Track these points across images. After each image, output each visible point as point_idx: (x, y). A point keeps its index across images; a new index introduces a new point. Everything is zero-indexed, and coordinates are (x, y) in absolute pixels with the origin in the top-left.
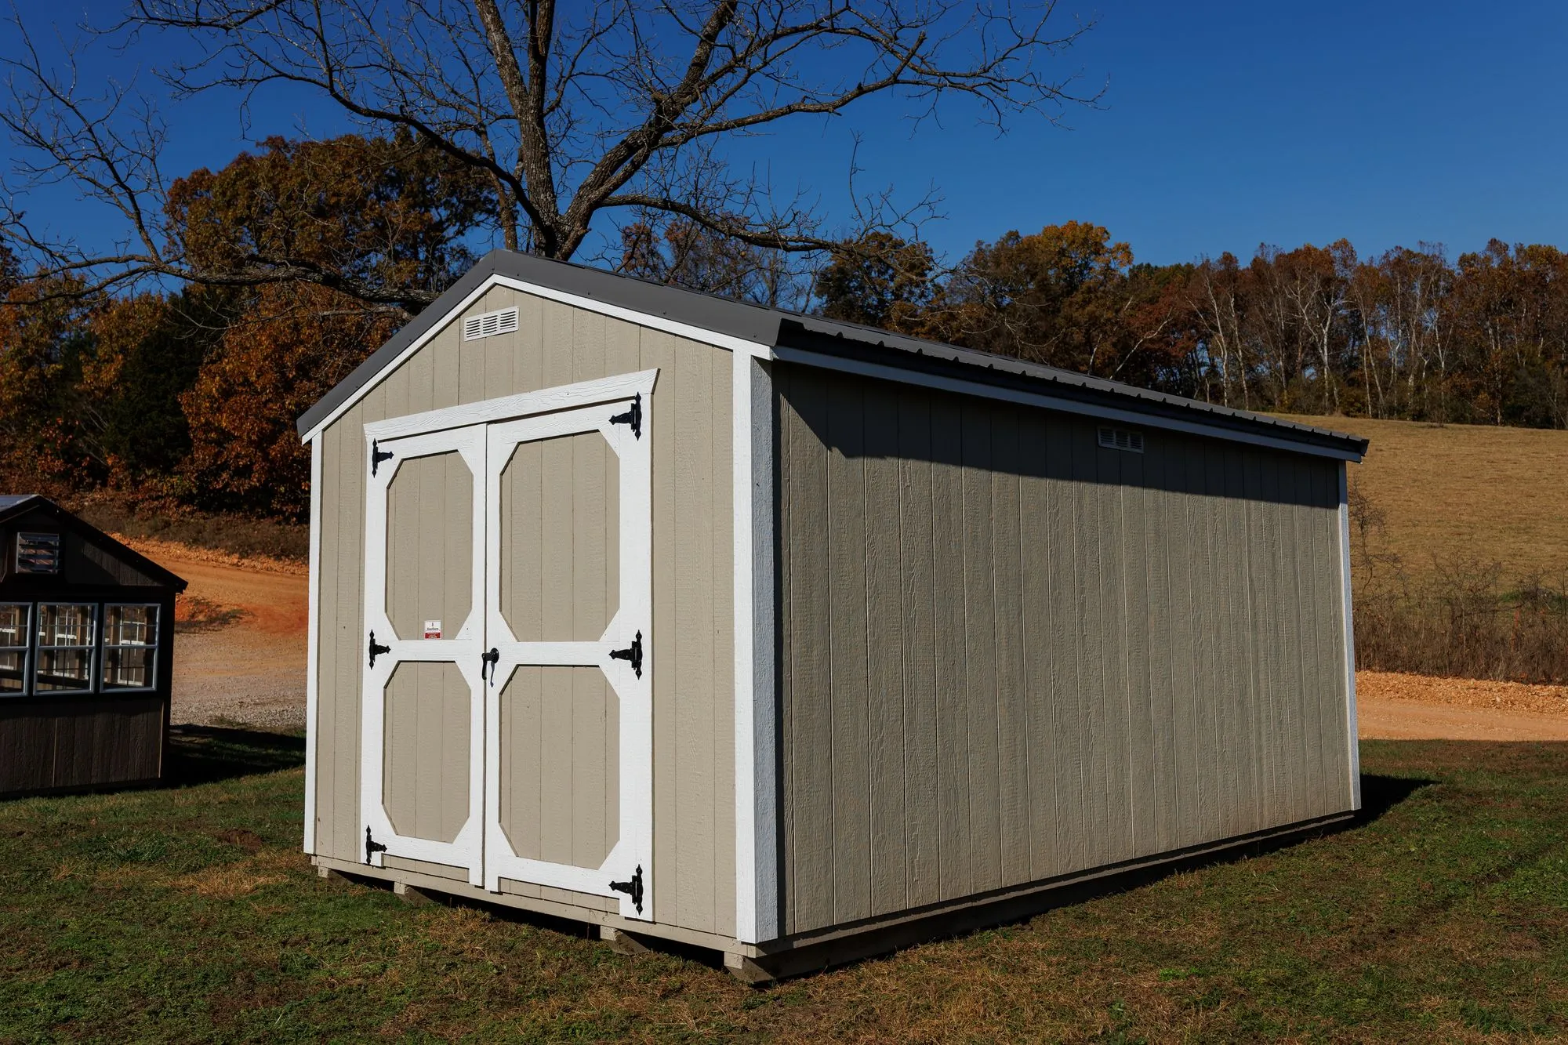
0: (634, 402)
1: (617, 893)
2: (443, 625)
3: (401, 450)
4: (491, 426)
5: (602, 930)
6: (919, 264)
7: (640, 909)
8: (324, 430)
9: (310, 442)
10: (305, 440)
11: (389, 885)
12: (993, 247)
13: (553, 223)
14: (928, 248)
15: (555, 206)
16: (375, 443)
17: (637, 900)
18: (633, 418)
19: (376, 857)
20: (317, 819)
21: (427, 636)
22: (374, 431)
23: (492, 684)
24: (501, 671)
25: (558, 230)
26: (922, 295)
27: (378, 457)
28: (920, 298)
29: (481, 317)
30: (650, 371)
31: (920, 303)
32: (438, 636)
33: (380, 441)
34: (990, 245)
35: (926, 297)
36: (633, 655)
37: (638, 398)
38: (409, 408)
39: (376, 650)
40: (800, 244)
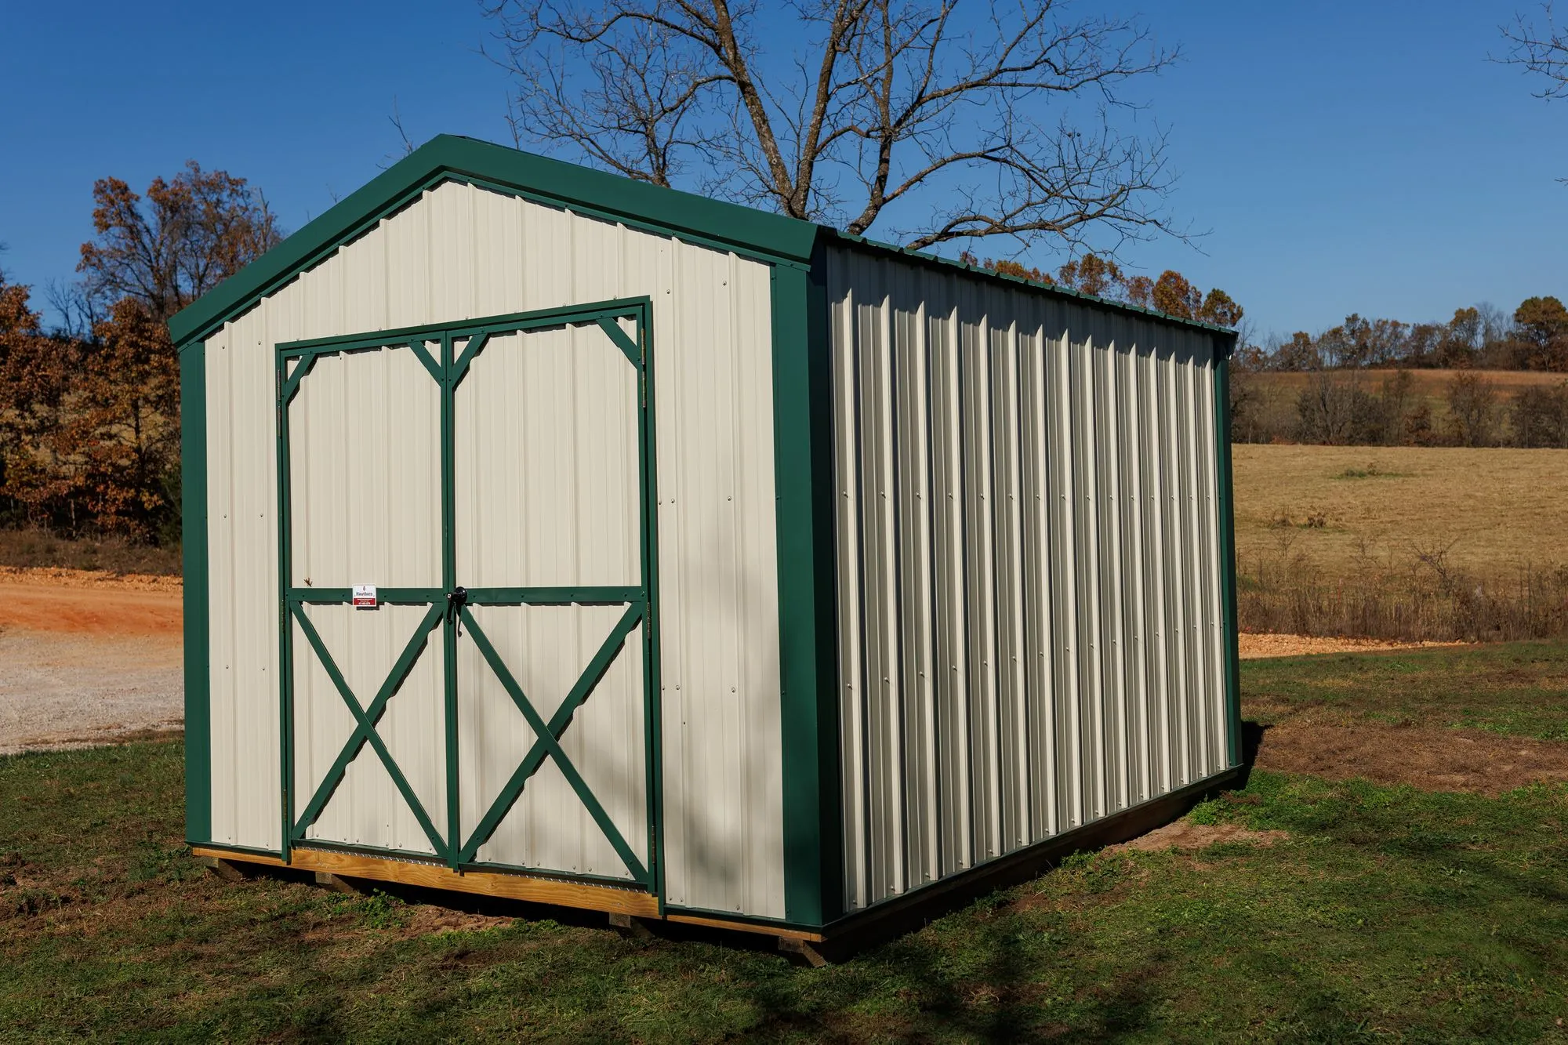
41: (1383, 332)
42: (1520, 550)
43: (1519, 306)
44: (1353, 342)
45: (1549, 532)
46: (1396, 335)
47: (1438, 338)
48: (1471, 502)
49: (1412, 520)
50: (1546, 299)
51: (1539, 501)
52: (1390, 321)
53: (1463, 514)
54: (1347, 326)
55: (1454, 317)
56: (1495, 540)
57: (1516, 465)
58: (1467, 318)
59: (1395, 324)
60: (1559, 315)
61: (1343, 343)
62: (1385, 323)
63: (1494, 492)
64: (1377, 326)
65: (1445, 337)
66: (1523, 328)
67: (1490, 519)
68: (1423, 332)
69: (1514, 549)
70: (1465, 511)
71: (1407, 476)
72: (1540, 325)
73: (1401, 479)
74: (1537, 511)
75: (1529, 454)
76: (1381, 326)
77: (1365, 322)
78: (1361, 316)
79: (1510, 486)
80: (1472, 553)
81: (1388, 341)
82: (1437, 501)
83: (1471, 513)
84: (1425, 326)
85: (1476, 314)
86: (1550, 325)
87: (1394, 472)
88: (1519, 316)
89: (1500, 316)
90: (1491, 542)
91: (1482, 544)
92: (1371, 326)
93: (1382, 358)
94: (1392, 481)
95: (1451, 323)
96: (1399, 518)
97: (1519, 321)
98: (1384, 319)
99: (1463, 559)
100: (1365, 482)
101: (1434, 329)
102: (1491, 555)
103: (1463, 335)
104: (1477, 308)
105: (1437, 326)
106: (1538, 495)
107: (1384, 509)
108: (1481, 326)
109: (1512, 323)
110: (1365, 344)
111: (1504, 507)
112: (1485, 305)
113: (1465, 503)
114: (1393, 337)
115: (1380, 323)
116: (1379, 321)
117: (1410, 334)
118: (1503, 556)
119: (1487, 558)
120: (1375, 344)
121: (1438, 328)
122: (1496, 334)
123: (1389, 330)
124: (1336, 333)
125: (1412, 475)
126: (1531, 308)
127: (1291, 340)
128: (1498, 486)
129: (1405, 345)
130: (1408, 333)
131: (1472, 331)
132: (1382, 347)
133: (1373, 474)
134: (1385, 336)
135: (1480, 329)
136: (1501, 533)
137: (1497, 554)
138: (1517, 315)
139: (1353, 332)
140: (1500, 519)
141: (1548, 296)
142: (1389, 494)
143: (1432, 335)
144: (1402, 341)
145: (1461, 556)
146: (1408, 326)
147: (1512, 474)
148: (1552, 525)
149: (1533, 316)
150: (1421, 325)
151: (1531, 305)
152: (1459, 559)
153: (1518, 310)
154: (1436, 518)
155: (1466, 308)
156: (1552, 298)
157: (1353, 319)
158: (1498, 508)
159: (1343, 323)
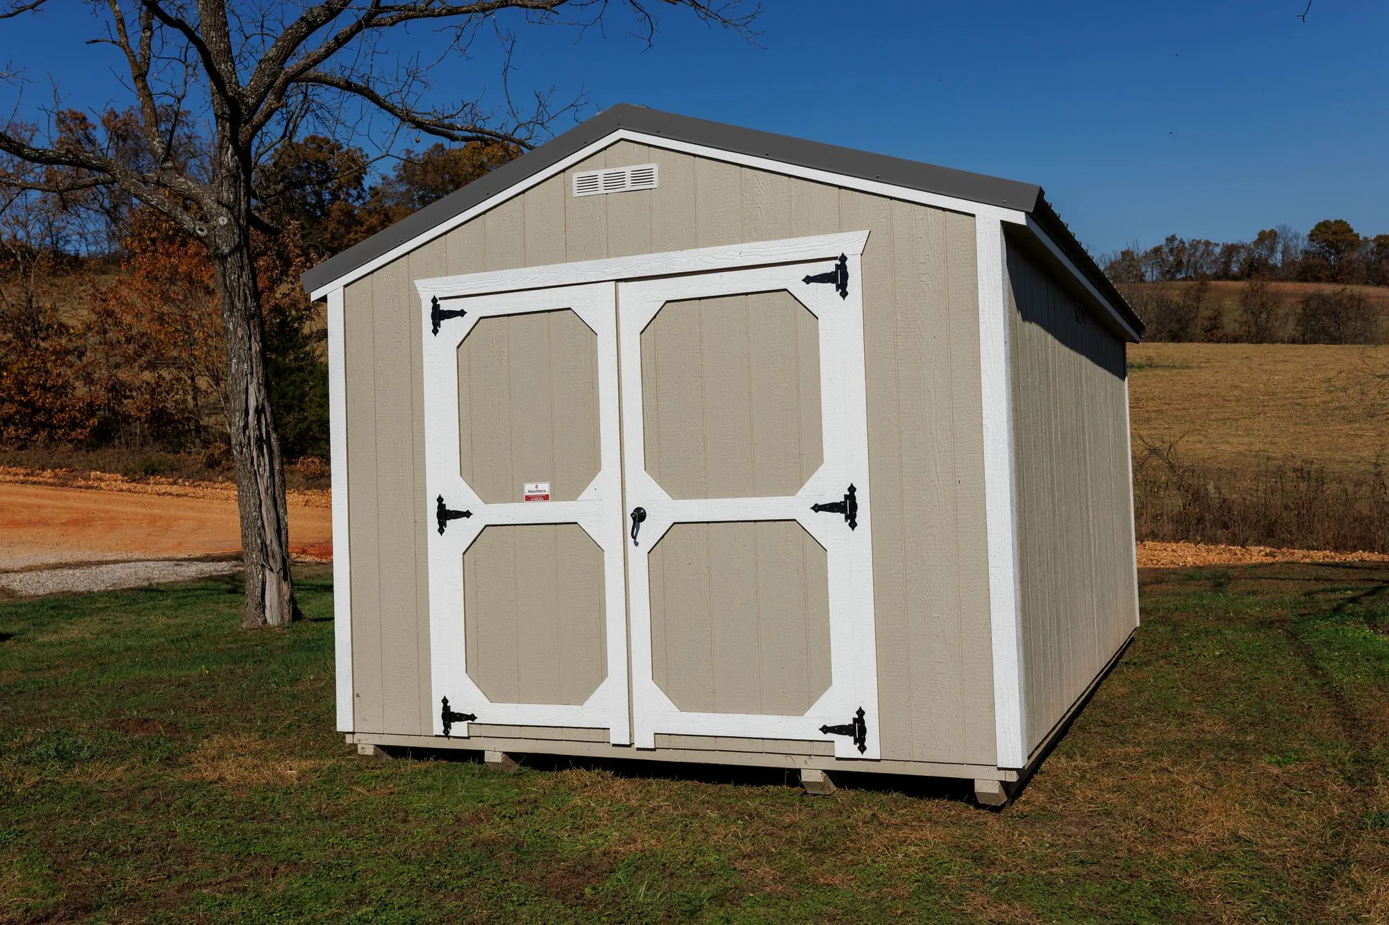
0: (838, 262)
1: (830, 736)
2: (552, 487)
3: (475, 309)
4: (620, 284)
5: (803, 773)
6: (357, 168)
7: (862, 749)
8: (345, 286)
9: (324, 299)
10: (315, 296)
11: (479, 755)
12: (421, 157)
13: (236, 94)
14: (364, 153)
15: (236, 77)
16: (434, 300)
17: (861, 742)
18: (839, 278)
19: (458, 728)
20: (355, 696)
21: (528, 498)
22: (428, 289)
23: (636, 544)
24: (650, 531)
25: (242, 101)
26: (359, 197)
27: (439, 316)
28: (357, 199)
29: (601, 173)
30: (859, 233)
31: (357, 204)
32: (546, 498)
33: (441, 299)
34: (418, 155)
35: (363, 198)
36: (847, 507)
37: (843, 258)
38: (485, 265)
39: (445, 515)
40: (474, 134)
41: (1196, 250)
42: (1276, 440)
43: (1313, 228)
44: (1171, 258)
45: (1306, 421)
46: (1208, 252)
47: (1243, 255)
48: (1236, 393)
49: (1178, 409)
50: (1336, 222)
51: (1302, 392)
52: (1203, 241)
53: (1226, 404)
54: (1166, 245)
55: (1257, 237)
56: (1252, 430)
57: (1286, 359)
58: (1267, 238)
59: (1207, 243)
60: (1347, 235)
61: (1163, 260)
62: (1199, 242)
63: (1260, 384)
64: (1191, 245)
65: (1250, 254)
66: (1315, 247)
67: (1251, 409)
68: (1230, 250)
69: (1269, 439)
70: (1229, 401)
71: (1182, 368)
72: (1331, 245)
73: (1176, 371)
74: (1298, 401)
75: (1301, 349)
76: (1195, 245)
77: (1182, 242)
78: (1178, 237)
79: (1276, 377)
80: (1228, 442)
81: (1201, 258)
82: (1203, 392)
83: (1234, 403)
84: (1232, 245)
85: (1276, 234)
86: (1339, 244)
87: (1171, 365)
88: (1312, 236)
89: (1296, 236)
90: (1248, 431)
91: (1239, 433)
92: (1187, 245)
93: (1195, 272)
94: (1167, 374)
95: (1255, 243)
96: (1165, 407)
97: (1313, 240)
98: (1198, 239)
99: (1216, 448)
100: (1142, 373)
101: (1240, 247)
102: (1245, 444)
103: (1264, 253)
104: (1277, 230)
105: (1243, 245)
106: (1301, 386)
107: (1153, 399)
108: (1280, 245)
109: (1306, 243)
110: (1181, 260)
111: (1267, 397)
112: (1284, 227)
113: (1231, 394)
114: (1205, 255)
115: (1194, 243)
116: (1193, 240)
117: (1219, 252)
118: (1258, 446)
119: (1241, 448)
120: (1189, 261)
121: (1243, 246)
122: (1293, 252)
123: (1202, 248)
124: (1157, 250)
125: (1188, 367)
126: (1323, 229)
127: (1119, 257)
128: (1265, 377)
129: (1215, 261)
130: (1218, 250)
131: (1272, 250)
132: (1196, 262)
133: (1151, 366)
134: (1198, 254)
135: (1280, 247)
136: (1260, 422)
137: (1251, 444)
138: (1311, 235)
139: (1171, 251)
140: (1261, 409)
141: (1339, 219)
142: (1160, 385)
143: (1238, 252)
144: (1213, 258)
145: (1215, 446)
146: (1218, 245)
147: (1280, 366)
148: (1310, 415)
149: (1326, 236)
150: (1229, 244)
151: (1323, 227)
152: (1213, 448)
153: (1312, 231)
154: (1200, 408)
155: (1267, 229)
156: (1341, 221)
157: (1172, 239)
158: (1261, 398)
159: (1163, 242)
